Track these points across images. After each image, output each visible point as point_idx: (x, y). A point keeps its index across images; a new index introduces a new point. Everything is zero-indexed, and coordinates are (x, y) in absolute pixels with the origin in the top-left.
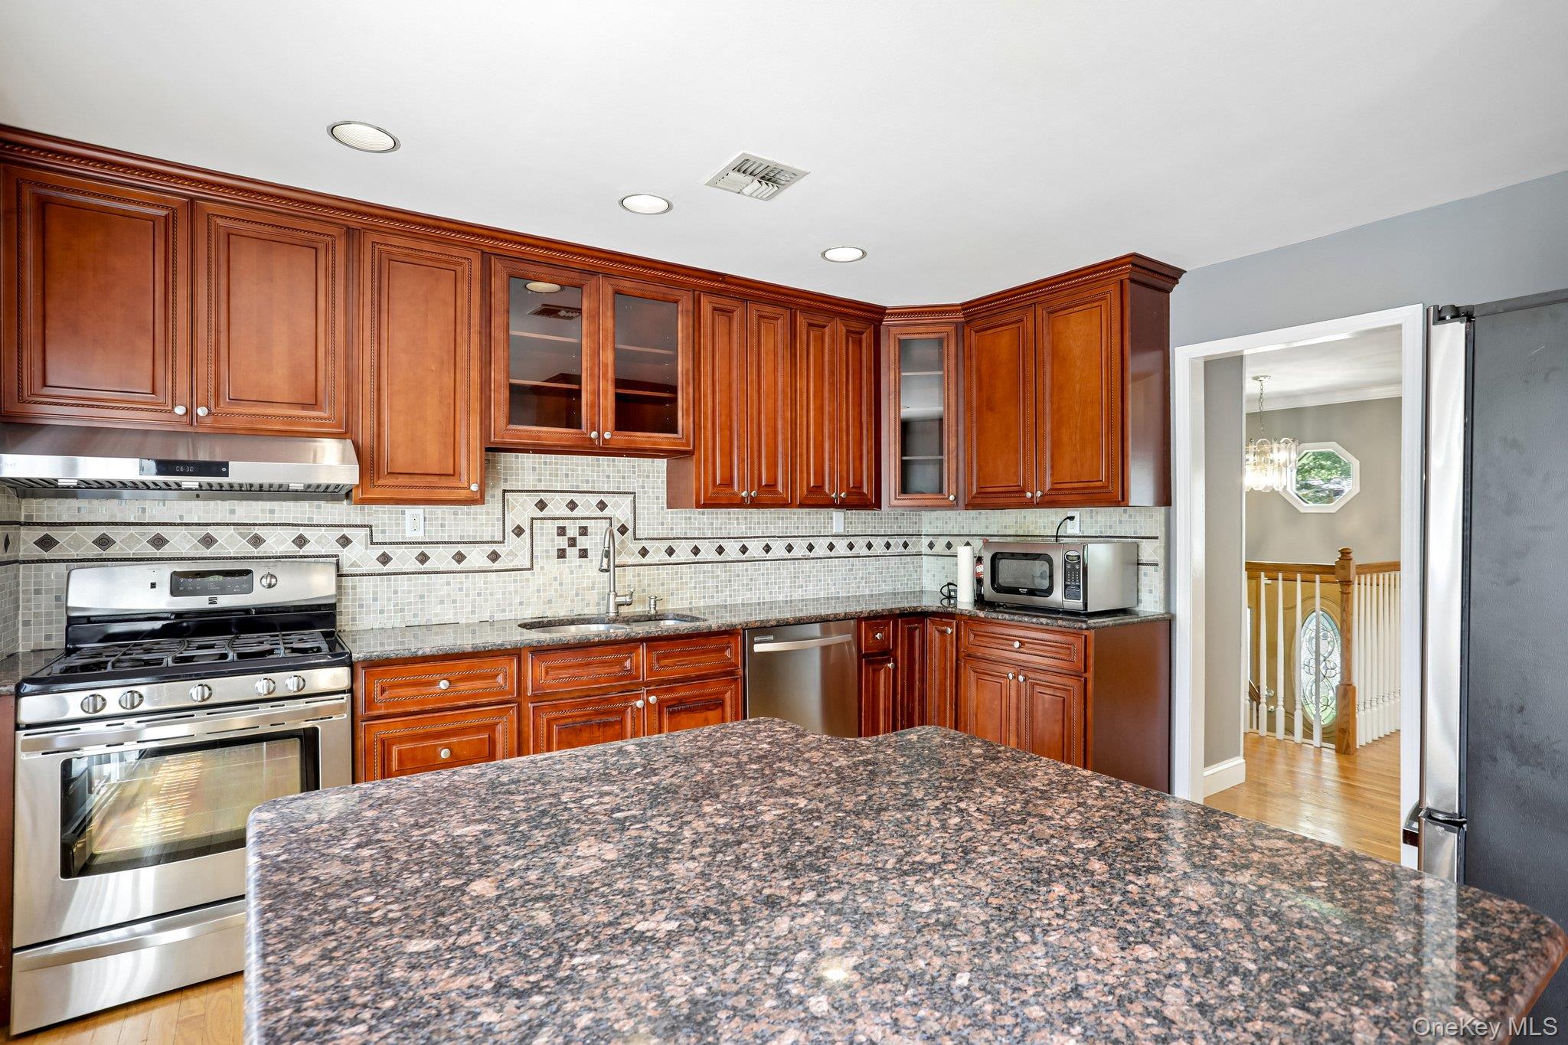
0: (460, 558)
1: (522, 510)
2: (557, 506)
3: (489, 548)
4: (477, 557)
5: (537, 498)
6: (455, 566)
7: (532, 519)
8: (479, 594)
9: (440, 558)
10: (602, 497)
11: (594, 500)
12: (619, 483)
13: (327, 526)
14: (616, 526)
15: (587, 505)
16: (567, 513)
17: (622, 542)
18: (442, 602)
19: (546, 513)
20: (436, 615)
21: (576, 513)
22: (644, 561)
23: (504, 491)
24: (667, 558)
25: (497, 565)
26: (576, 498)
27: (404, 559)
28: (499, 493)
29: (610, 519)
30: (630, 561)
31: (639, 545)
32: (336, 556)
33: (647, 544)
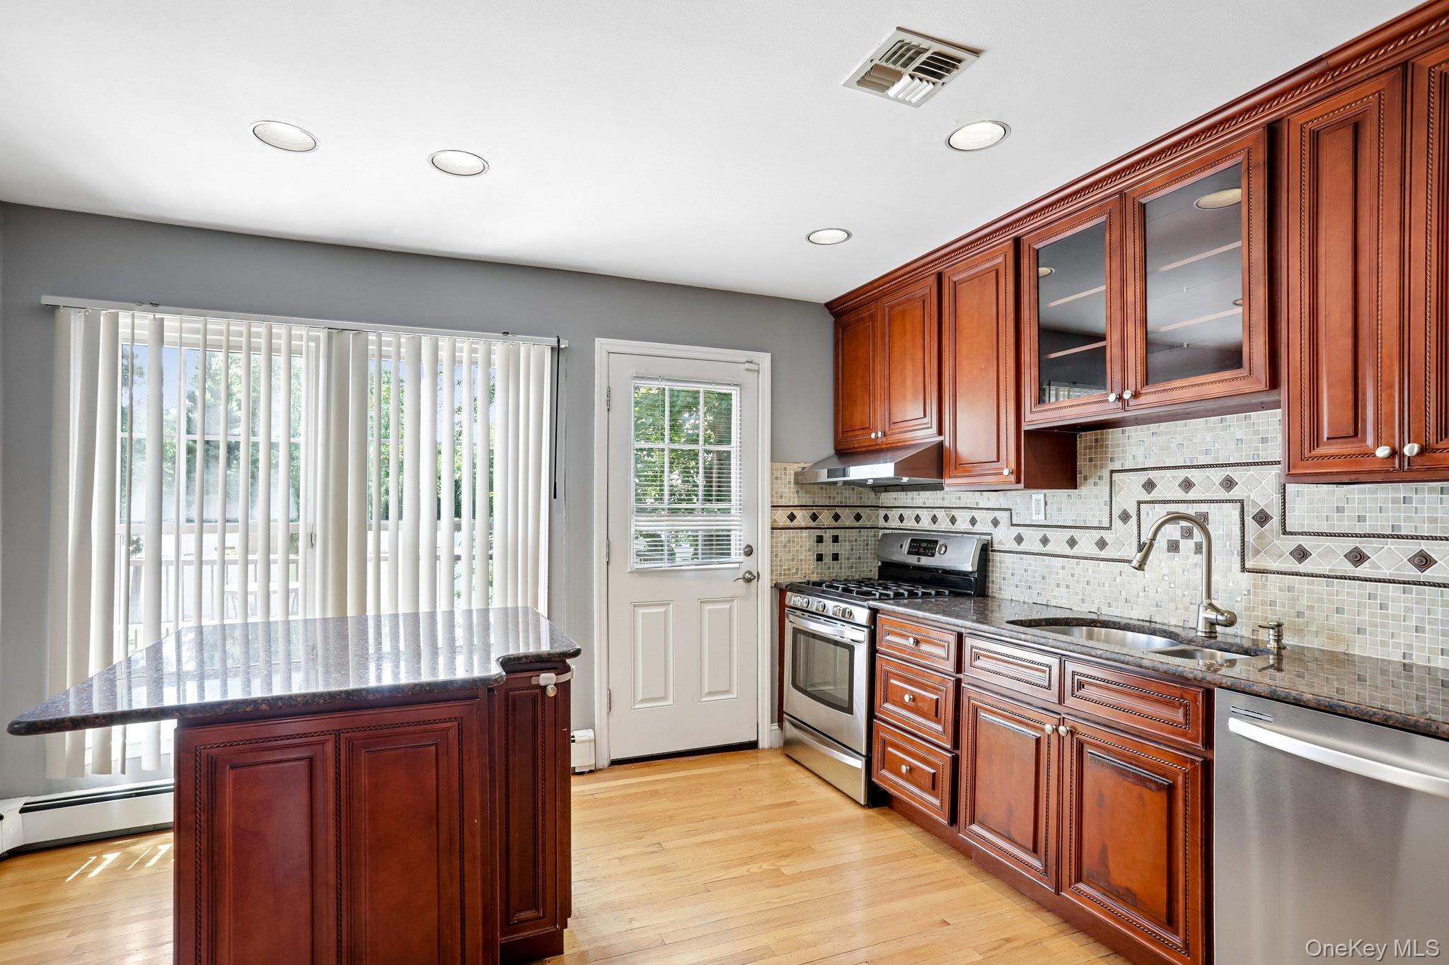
0: (1072, 542)
1: (1130, 491)
2: (1168, 486)
3: (1096, 535)
4: (1086, 544)
5: (1143, 477)
6: (1068, 551)
7: (1139, 503)
8: (1088, 583)
9: (1058, 542)
10: (1229, 472)
11: (1218, 475)
12: (1257, 449)
13: (987, 509)
14: (1251, 511)
15: (1207, 484)
16: (1181, 495)
17: (1260, 537)
18: (1058, 585)
19: (1155, 495)
20: (1055, 597)
21: (1192, 495)
22: (1302, 568)
23: (1112, 472)
24: (1349, 568)
25: (1103, 554)
26: (1193, 475)
27: (1032, 540)
28: (1106, 474)
29: (1242, 502)
30: (1275, 566)
31: (1292, 543)
32: (990, 534)
33: (1307, 543)
